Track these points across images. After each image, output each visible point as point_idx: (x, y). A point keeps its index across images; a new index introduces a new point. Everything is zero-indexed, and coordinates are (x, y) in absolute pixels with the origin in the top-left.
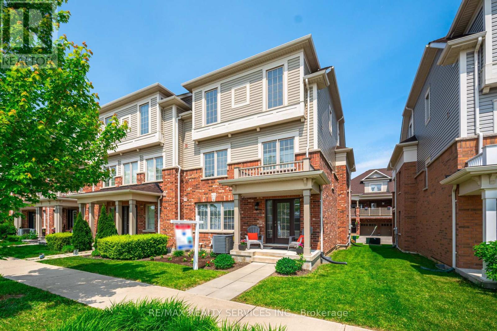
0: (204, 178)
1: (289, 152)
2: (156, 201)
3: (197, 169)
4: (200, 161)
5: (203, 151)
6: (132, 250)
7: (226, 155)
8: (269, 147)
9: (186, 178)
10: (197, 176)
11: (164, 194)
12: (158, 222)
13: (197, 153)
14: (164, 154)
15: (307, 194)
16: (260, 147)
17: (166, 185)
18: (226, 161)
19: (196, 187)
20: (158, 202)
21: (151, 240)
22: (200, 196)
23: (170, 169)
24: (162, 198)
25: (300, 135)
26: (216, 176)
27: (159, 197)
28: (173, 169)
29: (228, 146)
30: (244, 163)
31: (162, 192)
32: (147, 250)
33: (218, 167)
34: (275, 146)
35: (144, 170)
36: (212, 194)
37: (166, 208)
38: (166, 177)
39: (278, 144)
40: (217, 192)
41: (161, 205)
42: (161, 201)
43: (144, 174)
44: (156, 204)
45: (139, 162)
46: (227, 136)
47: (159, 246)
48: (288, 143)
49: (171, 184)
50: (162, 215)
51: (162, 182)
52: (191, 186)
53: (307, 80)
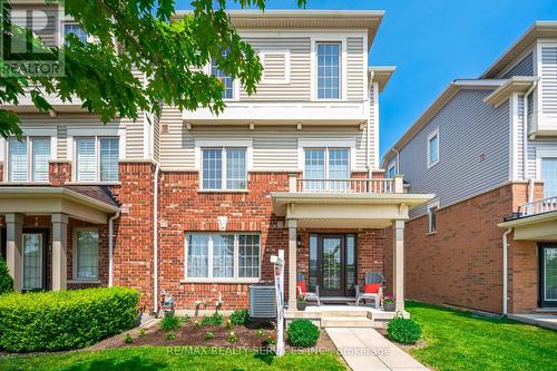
0: (201, 189)
1: (343, 167)
2: (104, 222)
3: (188, 173)
4: (196, 160)
5: (199, 143)
6: (79, 326)
7: (244, 156)
8: (313, 155)
9: (166, 185)
10: (188, 184)
11: (124, 209)
12: (107, 263)
13: (187, 144)
14: (122, 133)
15: (400, 226)
16: (301, 153)
17: (130, 193)
18: (244, 166)
19: (188, 203)
20: (108, 224)
21: (114, 300)
22: (196, 219)
23: (139, 164)
24: (119, 218)
25: (358, 147)
26: (224, 188)
27: (110, 215)
28: (145, 164)
29: (247, 143)
30: (276, 173)
31: (119, 206)
32: (109, 321)
33: (229, 175)
34: (322, 156)
35: (70, 158)
36: (220, 218)
37: (127, 237)
38: (128, 177)
39: (327, 153)
40: (229, 216)
41: (116, 232)
42: (117, 222)
43: (68, 165)
44: (102, 229)
45: (54, 140)
46: (249, 126)
47: (127, 311)
48: (340, 154)
49: (141, 193)
50: (118, 250)
51: (119, 186)
52: (176, 201)
53: (372, 74)
